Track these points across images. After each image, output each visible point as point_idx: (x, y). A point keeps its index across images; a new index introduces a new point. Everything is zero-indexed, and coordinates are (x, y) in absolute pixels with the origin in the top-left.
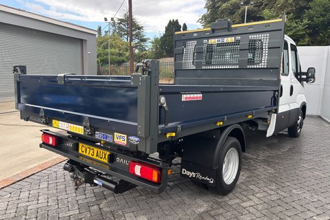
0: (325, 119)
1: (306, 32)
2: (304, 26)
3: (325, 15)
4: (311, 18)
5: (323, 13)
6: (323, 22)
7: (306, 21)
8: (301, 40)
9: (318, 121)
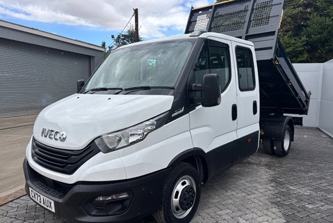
0: (323, 130)
1: (305, 49)
2: (302, 42)
3: (323, 33)
4: (309, 36)
5: (320, 31)
6: (320, 39)
7: (304, 38)
8: (300, 56)
9: (316, 133)
